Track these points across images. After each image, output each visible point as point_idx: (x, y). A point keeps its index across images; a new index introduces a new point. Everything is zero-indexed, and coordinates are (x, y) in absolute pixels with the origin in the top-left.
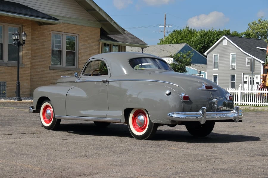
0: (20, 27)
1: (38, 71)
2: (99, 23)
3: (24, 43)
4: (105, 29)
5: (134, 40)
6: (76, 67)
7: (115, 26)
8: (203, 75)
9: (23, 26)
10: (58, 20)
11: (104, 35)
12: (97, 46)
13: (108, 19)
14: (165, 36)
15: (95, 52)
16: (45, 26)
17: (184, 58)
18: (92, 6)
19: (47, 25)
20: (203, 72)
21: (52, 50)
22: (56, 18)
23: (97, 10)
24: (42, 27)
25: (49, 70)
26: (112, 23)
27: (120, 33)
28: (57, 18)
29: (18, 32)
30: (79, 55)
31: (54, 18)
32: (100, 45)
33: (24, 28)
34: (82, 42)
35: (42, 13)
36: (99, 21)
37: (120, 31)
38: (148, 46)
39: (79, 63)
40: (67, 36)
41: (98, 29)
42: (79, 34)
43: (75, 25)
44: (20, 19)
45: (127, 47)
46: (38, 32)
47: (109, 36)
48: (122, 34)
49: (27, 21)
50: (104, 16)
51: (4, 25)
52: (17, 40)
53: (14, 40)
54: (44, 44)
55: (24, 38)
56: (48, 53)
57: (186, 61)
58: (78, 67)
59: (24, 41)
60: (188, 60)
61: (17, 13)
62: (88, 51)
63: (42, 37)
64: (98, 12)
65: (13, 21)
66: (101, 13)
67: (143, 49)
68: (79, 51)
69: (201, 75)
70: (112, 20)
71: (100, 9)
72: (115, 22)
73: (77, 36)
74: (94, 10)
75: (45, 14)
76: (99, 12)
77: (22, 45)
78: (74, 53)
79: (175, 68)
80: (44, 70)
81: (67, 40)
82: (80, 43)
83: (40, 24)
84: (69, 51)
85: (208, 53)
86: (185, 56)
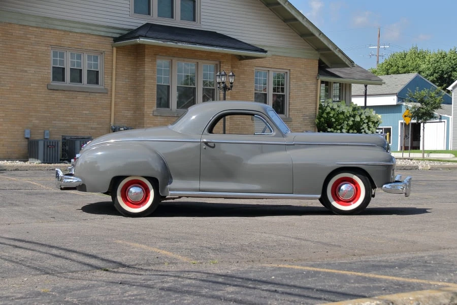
0: (217, 64)
1: (238, 123)
2: (317, 52)
3: (231, 87)
4: (324, 60)
5: (364, 75)
6: (286, 116)
7: (340, 55)
8: (446, 121)
9: (220, 63)
10: (266, 52)
11: (323, 69)
12: (313, 86)
13: (330, 47)
14: (378, 62)
15: (311, 93)
16: (247, 61)
17: (431, 97)
18: (308, 30)
19: (251, 59)
20: (446, 116)
21: (255, 93)
22: (263, 50)
23: (317, 34)
24: (242, 62)
25: (251, 121)
26: (336, 52)
27: (347, 66)
28: (266, 49)
29: (225, 73)
30: (289, 99)
31: (261, 49)
32: (318, 83)
33: (221, 65)
34: (293, 80)
35: (246, 43)
36: (316, 50)
37: (347, 62)
38: (384, 83)
39: (289, 110)
40: (274, 73)
41: (315, 61)
42: (290, 70)
43: (285, 57)
44: (218, 53)
45: (353, 85)
46: (237, 70)
47: (328, 70)
48: (349, 67)
49: (226, 55)
50: (326, 43)
51: (198, 63)
52: (223, 83)
53: (219, 83)
54: (245, 85)
55: (231, 80)
56: (250, 97)
57: (435, 102)
58: (289, 116)
59: (231, 83)
60: (437, 101)
61: (217, 46)
62: (302, 93)
63: (243, 76)
64: (317, 38)
65: (209, 56)
66: (322, 39)
67: (366, 86)
68: (290, 93)
69: (442, 120)
70: (336, 48)
71: (321, 33)
72: (340, 51)
73: (287, 72)
74: (312, 35)
75: (249, 45)
76: (319, 38)
77: (229, 89)
78: (283, 96)
79: (418, 113)
80: (246, 121)
81: (274, 78)
82: (291, 82)
83: (241, 58)
84: (276, 93)
85: (454, 88)
86: (433, 94)
